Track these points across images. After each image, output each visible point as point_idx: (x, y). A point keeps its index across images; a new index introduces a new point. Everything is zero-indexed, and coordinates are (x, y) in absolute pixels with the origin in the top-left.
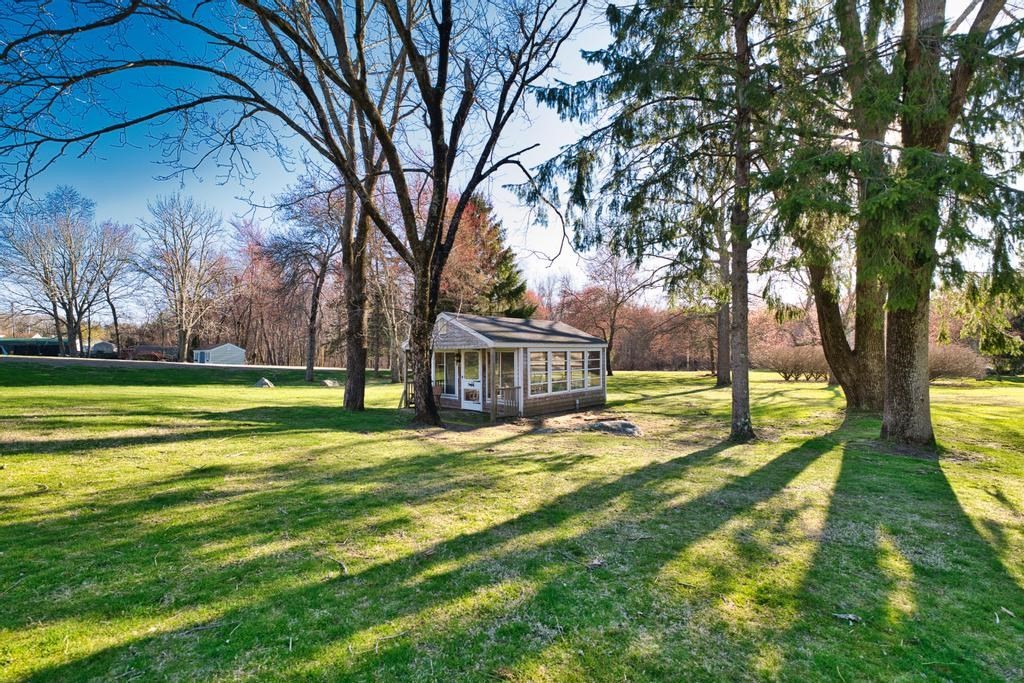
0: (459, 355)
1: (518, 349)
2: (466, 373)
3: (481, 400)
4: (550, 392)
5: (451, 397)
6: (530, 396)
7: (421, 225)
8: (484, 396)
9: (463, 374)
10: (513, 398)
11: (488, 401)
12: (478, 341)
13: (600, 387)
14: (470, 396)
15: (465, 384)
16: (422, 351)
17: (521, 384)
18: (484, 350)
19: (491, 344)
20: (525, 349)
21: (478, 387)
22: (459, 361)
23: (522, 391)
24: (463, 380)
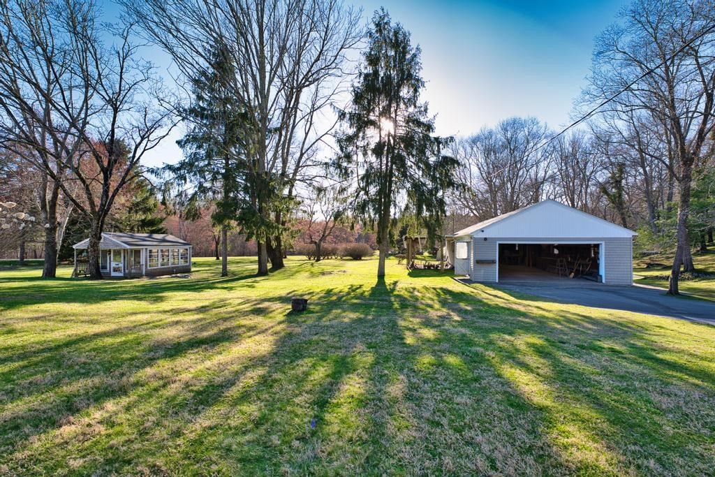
0: (110, 251)
1: (142, 249)
2: (114, 259)
3: (123, 271)
4: (160, 267)
5: (105, 271)
6: (149, 268)
7: (98, 202)
8: (124, 270)
9: (112, 259)
10: (140, 269)
11: (127, 271)
12: (121, 246)
13: (188, 264)
14: (115, 270)
15: (113, 264)
16: (95, 251)
17: (144, 263)
18: (124, 250)
19: (128, 247)
20: (146, 249)
21: (121, 265)
22: (110, 254)
23: (144, 266)
24: (112, 263)
